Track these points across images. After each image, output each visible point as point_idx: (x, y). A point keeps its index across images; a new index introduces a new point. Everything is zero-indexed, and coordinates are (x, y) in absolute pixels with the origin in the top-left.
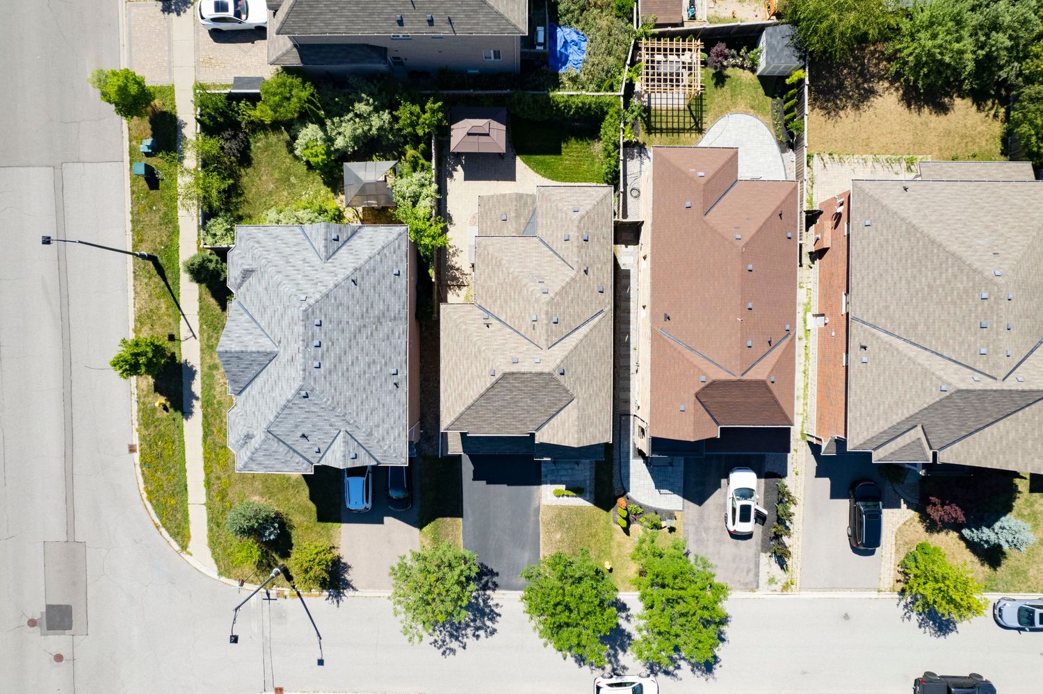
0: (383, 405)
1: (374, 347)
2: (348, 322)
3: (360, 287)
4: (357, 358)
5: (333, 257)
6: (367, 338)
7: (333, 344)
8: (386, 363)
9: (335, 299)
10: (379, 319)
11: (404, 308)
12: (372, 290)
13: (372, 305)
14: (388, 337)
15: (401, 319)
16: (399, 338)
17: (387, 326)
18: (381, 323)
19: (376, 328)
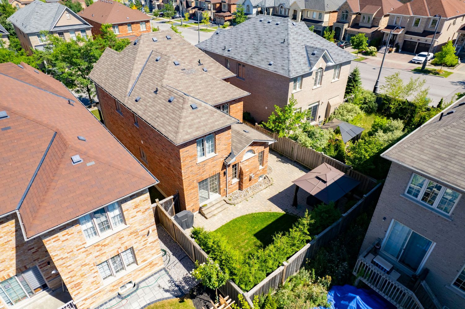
0: (222, 42)
1: (248, 44)
2: (268, 35)
3: (279, 45)
4: (250, 36)
5: (305, 49)
6: (254, 42)
7: (264, 28)
8: (236, 47)
9: (283, 33)
10: (257, 49)
11: (252, 62)
12: (273, 50)
13: (266, 48)
14: (246, 51)
15: (248, 59)
16: (241, 56)
17: (250, 52)
18: (254, 50)
19: (254, 47)
